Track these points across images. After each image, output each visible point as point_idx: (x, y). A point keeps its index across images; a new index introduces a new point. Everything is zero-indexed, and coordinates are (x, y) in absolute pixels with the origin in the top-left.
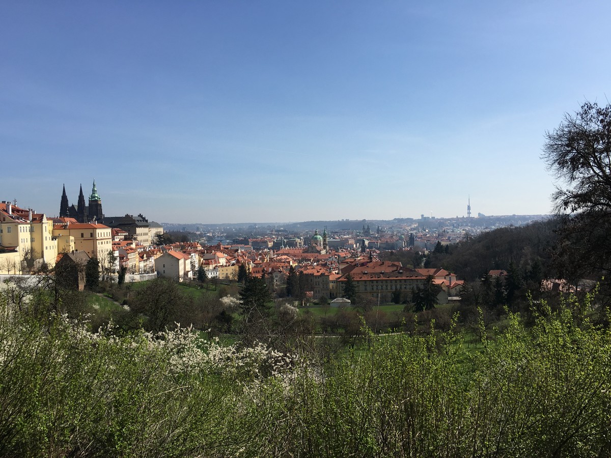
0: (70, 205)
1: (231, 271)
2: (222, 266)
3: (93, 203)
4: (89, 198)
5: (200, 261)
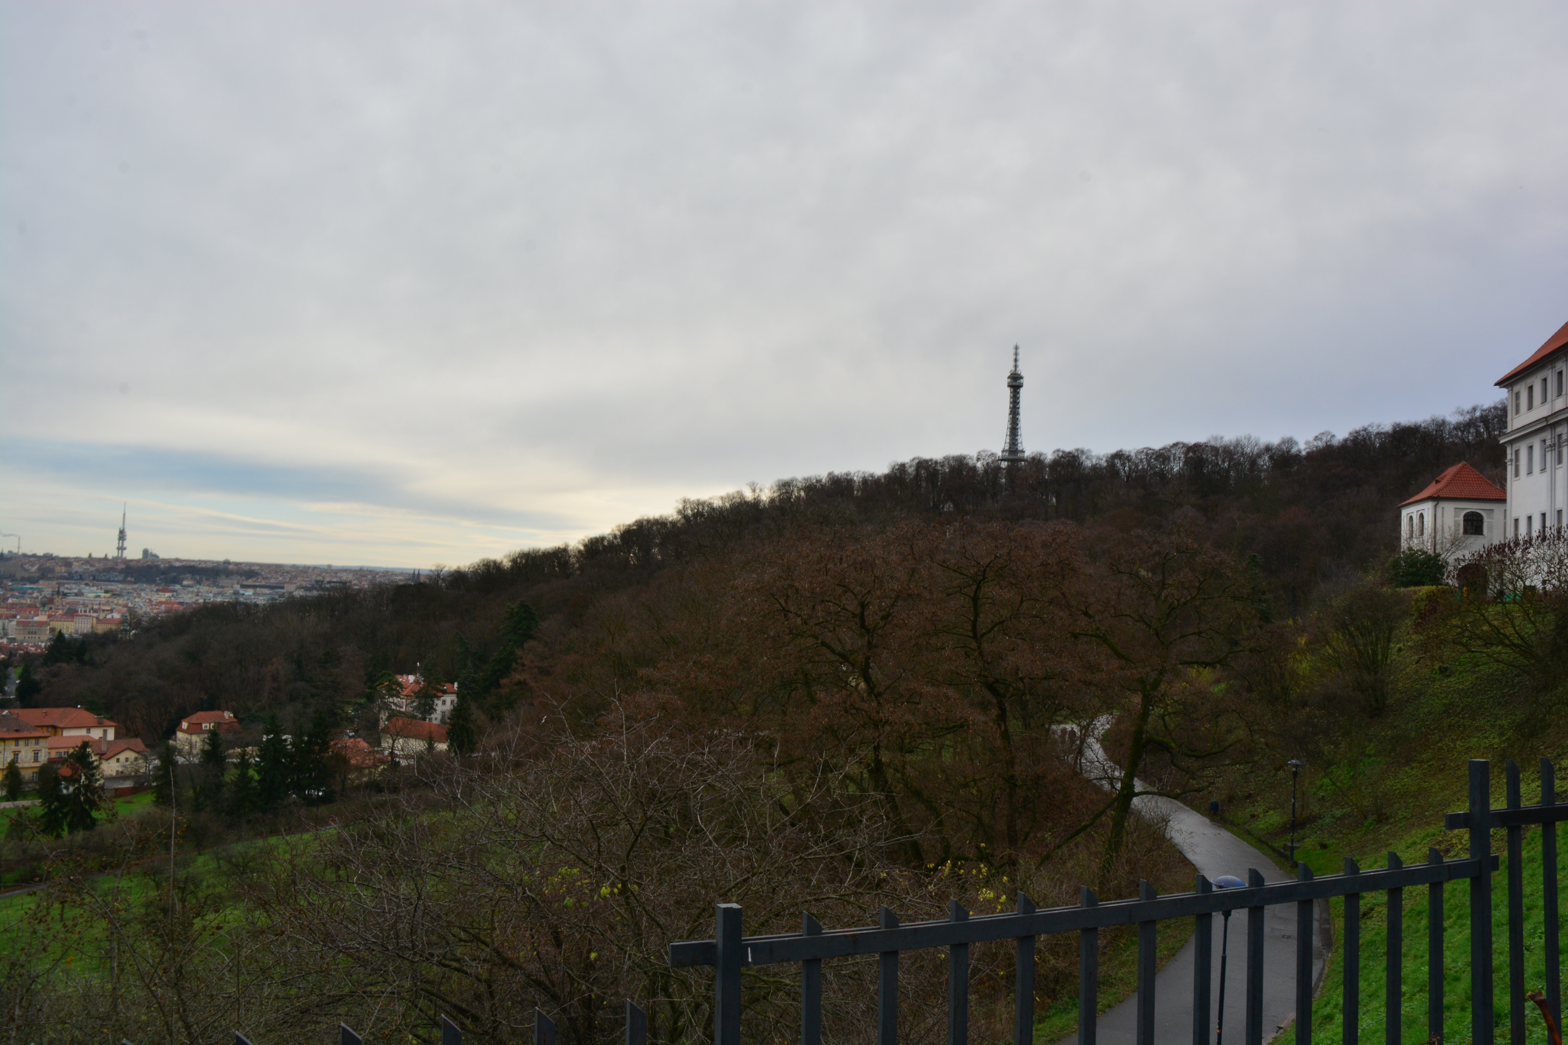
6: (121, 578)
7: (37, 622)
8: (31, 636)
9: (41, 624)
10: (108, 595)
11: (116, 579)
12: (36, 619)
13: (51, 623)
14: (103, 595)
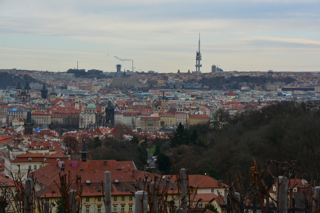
6: (200, 86)
7: (152, 118)
8: (149, 127)
9: (155, 119)
10: (194, 98)
11: (197, 87)
12: (152, 115)
13: (161, 118)
14: (190, 98)
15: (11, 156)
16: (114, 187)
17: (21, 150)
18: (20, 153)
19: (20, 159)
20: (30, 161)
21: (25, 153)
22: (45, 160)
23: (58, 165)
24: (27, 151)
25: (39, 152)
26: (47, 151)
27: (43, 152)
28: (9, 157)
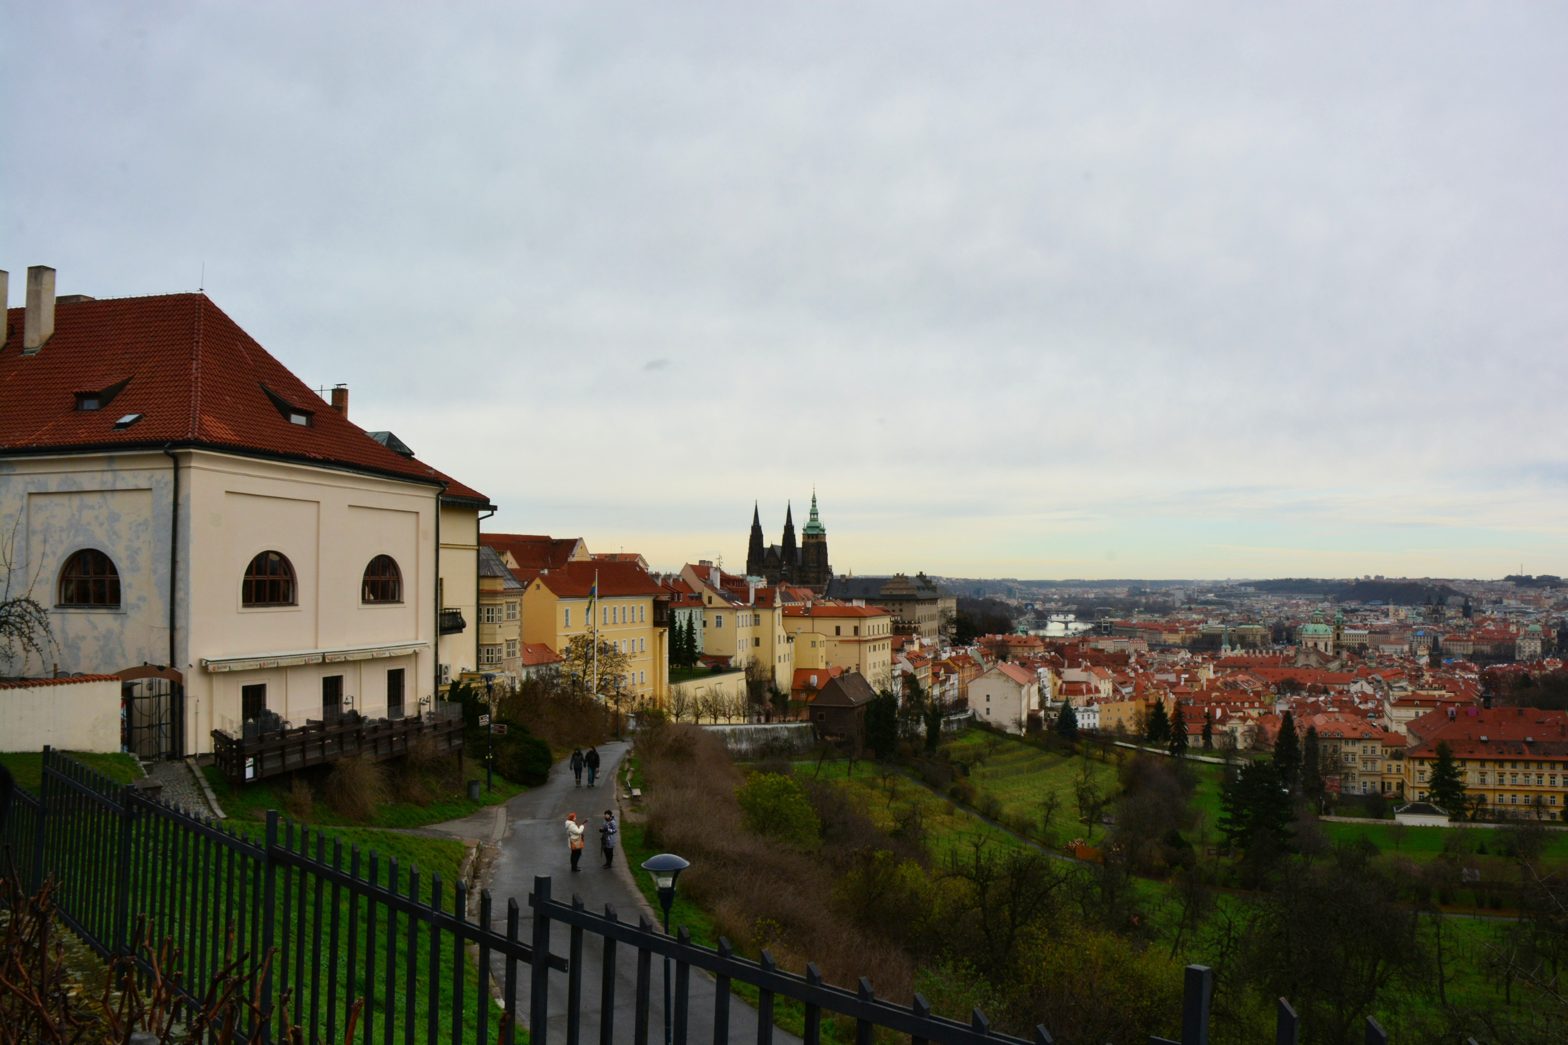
0: (767, 544)
1: (1131, 713)
2: (1107, 700)
3: (812, 541)
4: (804, 530)
5: (1055, 684)
15: (1391, 698)
16: (1525, 747)
17: (1405, 690)
18: (1403, 694)
19: (1403, 703)
20: (1417, 706)
21: (1410, 694)
22: (1438, 704)
23: (1446, 712)
24: (1413, 691)
25: (1431, 693)
26: (1443, 692)
27: (1437, 693)
28: (1389, 699)
